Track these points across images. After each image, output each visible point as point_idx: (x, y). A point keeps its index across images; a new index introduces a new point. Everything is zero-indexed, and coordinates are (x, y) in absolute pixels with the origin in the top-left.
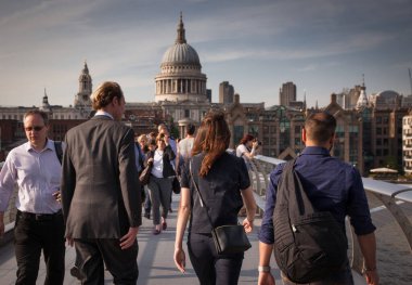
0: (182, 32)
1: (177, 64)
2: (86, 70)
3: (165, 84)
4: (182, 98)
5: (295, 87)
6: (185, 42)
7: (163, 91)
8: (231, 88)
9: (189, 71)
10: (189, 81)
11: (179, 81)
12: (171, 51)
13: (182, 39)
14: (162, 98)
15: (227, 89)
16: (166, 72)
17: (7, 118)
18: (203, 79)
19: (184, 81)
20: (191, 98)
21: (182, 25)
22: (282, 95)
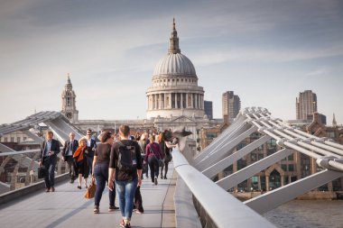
0: (175, 41)
1: (172, 77)
2: (69, 86)
3: (158, 97)
4: (177, 113)
5: (315, 96)
6: (179, 51)
7: (156, 107)
8: (237, 100)
9: (184, 85)
10: (184, 94)
11: (173, 95)
12: (163, 63)
13: (176, 50)
14: (155, 114)
16: (158, 86)
18: (200, 93)
19: (179, 94)
20: (187, 114)
21: (175, 33)
22: (298, 105)
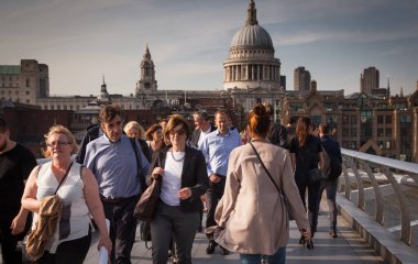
0: (253, 12)
1: (248, 48)
2: (148, 55)
3: (235, 70)
4: (253, 85)
5: (377, 71)
6: (256, 23)
7: (232, 79)
8: (307, 75)
9: (261, 56)
10: (261, 66)
11: (250, 66)
12: (240, 34)
13: (253, 20)
14: (232, 85)
15: (304, 75)
16: (236, 57)
17: (62, 108)
18: (276, 65)
19: (256, 66)
20: (263, 85)
21: (253, 5)
22: (363, 81)
